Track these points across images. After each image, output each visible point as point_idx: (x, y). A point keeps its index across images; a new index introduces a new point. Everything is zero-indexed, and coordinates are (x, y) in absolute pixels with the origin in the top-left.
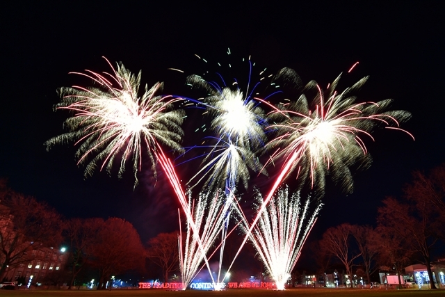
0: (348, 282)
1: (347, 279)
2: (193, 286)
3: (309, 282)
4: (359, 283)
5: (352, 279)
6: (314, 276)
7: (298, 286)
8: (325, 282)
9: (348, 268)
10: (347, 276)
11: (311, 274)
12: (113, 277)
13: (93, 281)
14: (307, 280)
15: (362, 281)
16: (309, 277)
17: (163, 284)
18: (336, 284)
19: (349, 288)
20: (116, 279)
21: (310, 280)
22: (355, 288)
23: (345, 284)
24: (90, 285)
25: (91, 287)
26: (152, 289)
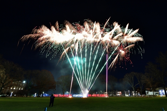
0: (134, 94)
1: (133, 93)
2: (74, 96)
3: (119, 94)
4: (138, 94)
5: (135, 93)
6: (121, 92)
7: (114, 96)
8: (125, 94)
9: (134, 89)
10: (133, 92)
12: (43, 92)
13: (36, 94)
14: (118, 93)
15: (139, 94)
16: (119, 92)
17: (62, 95)
18: (129, 95)
19: (134, 97)
20: (45, 93)
21: (119, 93)
22: (136, 97)
24: (35, 95)
25: (35, 96)
26: (58, 97)
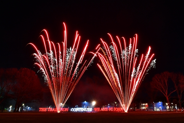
0: (168, 107)
1: (167, 106)
2: (72, 110)
3: (144, 108)
4: (174, 108)
5: (170, 105)
6: (147, 104)
7: (137, 110)
8: (154, 108)
9: (168, 99)
10: (167, 104)
11: (145, 103)
12: (23, 104)
13: (11, 107)
14: (143, 106)
15: (176, 107)
16: (144, 104)
17: (54, 109)
18: (160, 109)
19: (168, 112)
20: (25, 106)
21: (145, 106)
22: (172, 112)
23: (166, 109)
24: (9, 109)
25: (10, 111)
26: (47, 112)
